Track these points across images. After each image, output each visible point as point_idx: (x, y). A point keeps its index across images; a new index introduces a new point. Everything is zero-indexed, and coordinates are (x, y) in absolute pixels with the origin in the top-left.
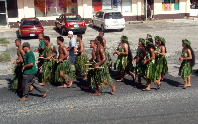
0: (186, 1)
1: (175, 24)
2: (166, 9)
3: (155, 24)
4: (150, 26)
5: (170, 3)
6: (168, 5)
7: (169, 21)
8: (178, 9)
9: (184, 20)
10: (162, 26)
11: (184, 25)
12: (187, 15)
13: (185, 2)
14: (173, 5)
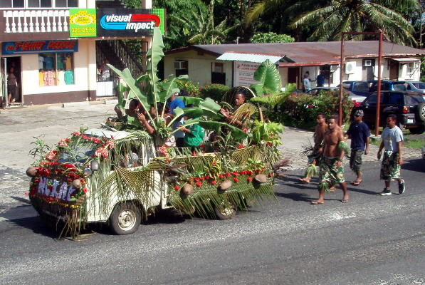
0: (88, 66)
1: (68, 114)
2: (47, 83)
3: (25, 115)
4: (16, 119)
5: (55, 70)
6: (51, 74)
7: (55, 107)
8: (74, 83)
9: (85, 105)
10: (42, 119)
11: (86, 115)
12: (90, 95)
13: (86, 69)
14: (61, 74)
